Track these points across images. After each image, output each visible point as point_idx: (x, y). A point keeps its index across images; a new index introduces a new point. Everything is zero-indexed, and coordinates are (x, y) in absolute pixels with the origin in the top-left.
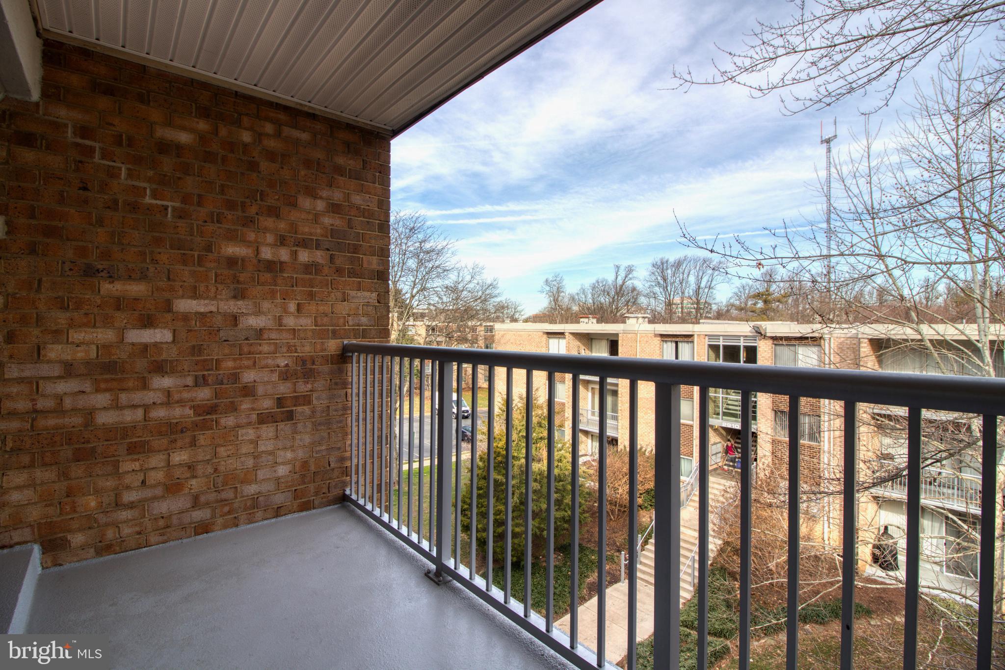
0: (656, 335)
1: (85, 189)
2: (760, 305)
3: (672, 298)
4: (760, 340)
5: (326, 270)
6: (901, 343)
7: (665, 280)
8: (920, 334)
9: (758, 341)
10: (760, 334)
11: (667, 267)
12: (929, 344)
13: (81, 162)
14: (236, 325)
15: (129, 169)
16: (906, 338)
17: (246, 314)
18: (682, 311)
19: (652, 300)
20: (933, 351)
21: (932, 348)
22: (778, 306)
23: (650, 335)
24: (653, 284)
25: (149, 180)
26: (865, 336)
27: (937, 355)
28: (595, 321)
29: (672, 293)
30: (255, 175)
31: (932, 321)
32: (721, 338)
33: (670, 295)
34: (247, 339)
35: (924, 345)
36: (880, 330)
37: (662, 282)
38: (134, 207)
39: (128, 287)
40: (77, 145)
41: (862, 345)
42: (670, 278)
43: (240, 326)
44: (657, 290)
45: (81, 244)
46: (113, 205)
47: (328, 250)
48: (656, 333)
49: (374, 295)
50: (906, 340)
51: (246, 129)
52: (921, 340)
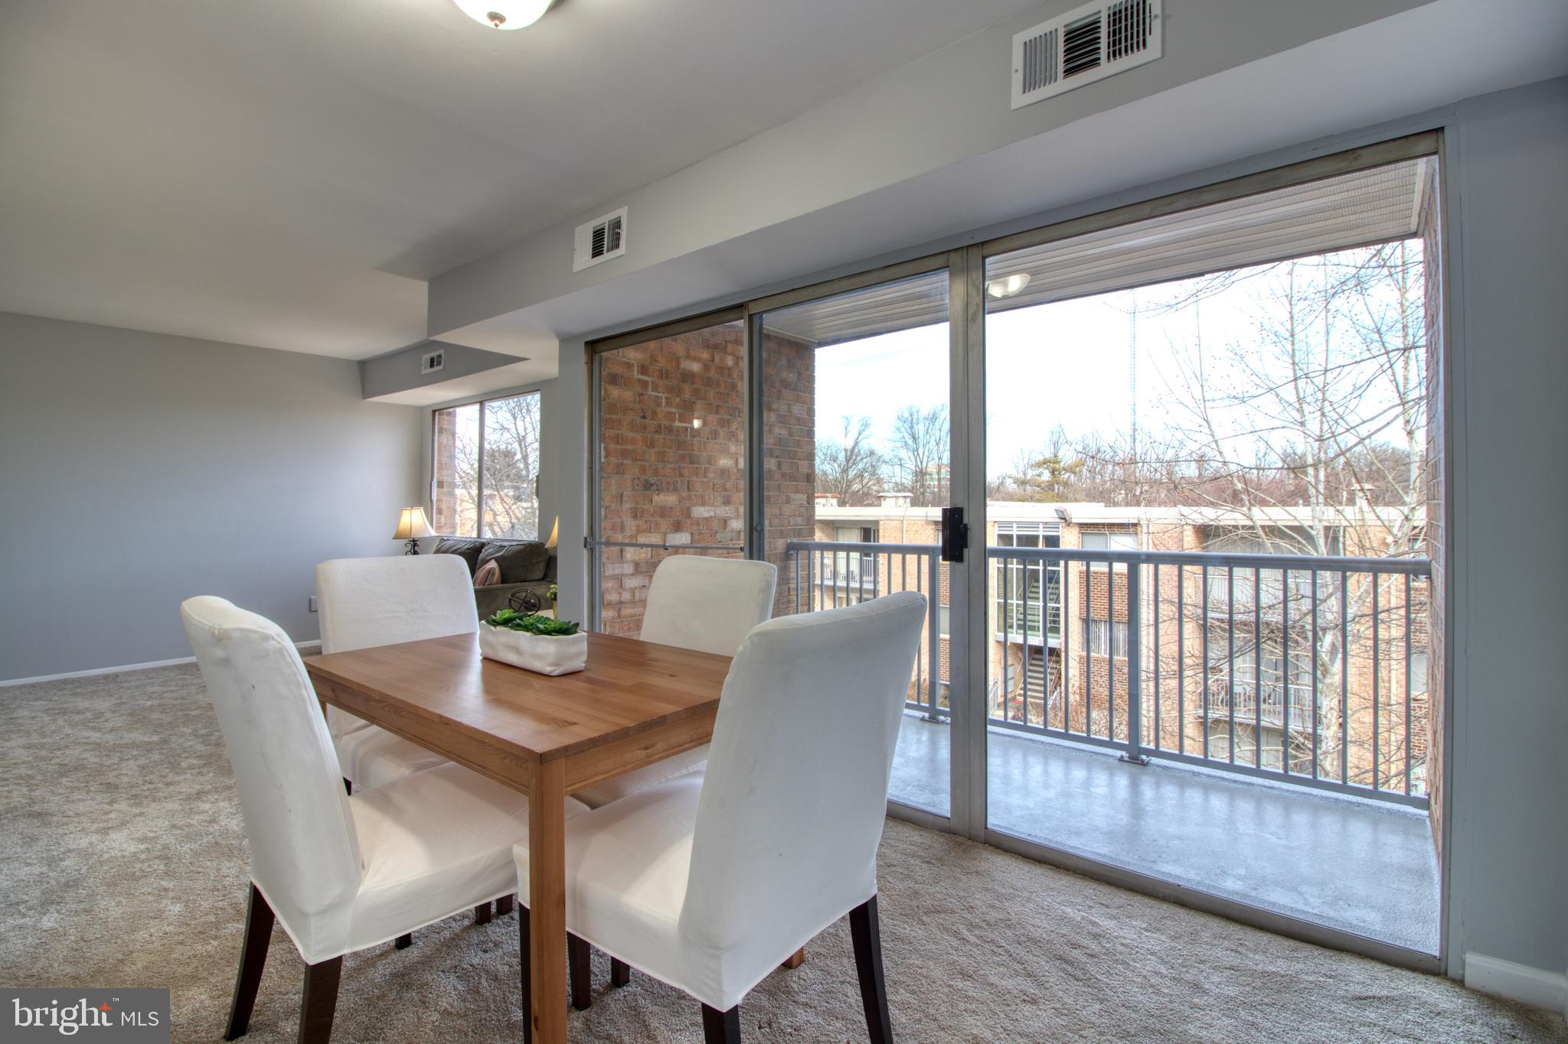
0: (928, 522)
1: (644, 417)
2: (1046, 476)
3: (924, 465)
4: (1063, 528)
5: (777, 476)
6: (1230, 531)
7: (914, 438)
8: (1251, 519)
9: (1060, 529)
10: (1065, 519)
11: (918, 419)
12: (1261, 533)
13: (642, 395)
14: (725, 528)
15: (666, 398)
16: (1235, 524)
17: (731, 518)
18: (939, 484)
19: (897, 469)
20: (1266, 541)
21: (1264, 536)
22: (1069, 477)
23: (920, 522)
24: (898, 444)
25: (677, 406)
26: (1191, 522)
27: (1269, 545)
28: (834, 501)
29: (925, 459)
30: (734, 394)
31: (1263, 503)
32: (1015, 525)
33: (922, 463)
34: (731, 540)
35: (1256, 533)
36: (1207, 515)
37: (910, 442)
38: (670, 429)
39: (667, 498)
40: (639, 380)
41: (1185, 533)
42: (921, 436)
43: (728, 529)
44: (904, 454)
45: (642, 463)
46: (658, 430)
47: (777, 457)
48: (929, 519)
49: (806, 496)
50: (1236, 527)
51: (730, 354)
52: (1252, 528)
